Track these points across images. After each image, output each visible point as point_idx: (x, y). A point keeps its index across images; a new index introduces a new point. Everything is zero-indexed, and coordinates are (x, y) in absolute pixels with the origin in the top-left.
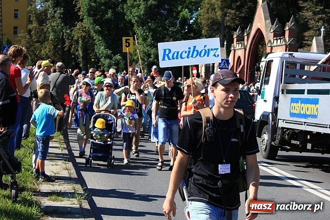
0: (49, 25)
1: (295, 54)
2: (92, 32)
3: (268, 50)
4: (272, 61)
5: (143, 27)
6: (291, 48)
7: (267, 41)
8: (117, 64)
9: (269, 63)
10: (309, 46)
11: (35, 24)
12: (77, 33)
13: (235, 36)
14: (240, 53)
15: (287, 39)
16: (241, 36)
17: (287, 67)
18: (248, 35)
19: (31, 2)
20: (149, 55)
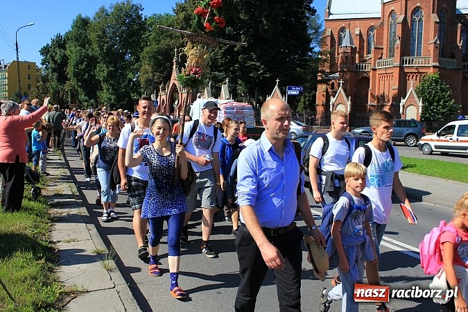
0: (48, 84)
2: (76, 86)
3: (180, 95)
5: (106, 83)
7: (179, 90)
11: (41, 83)
12: (67, 87)
13: (160, 88)
14: (164, 97)
16: (164, 87)
18: (168, 87)
19: (38, 70)
20: (111, 100)
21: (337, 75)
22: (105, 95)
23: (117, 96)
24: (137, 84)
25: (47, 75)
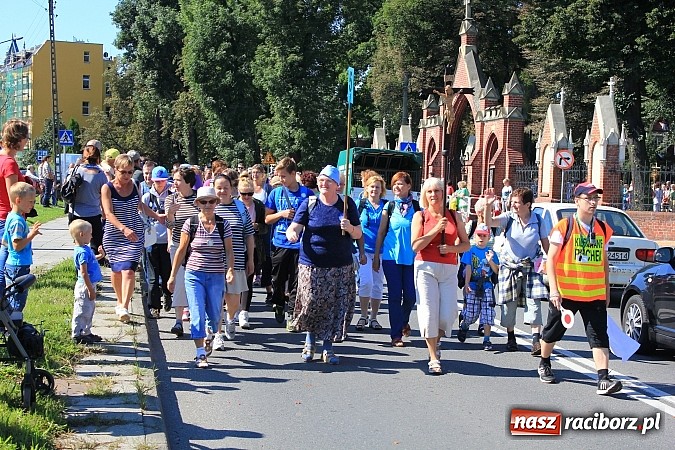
0: (136, 98)
2: (202, 105)
3: (477, 127)
5: (280, 96)
6: (513, 123)
7: (474, 114)
8: (242, 155)
10: (540, 120)
11: (115, 98)
12: (180, 108)
13: (425, 107)
14: (434, 133)
15: (507, 109)
16: (434, 105)
19: (109, 63)
20: (291, 141)
22: (276, 129)
23: (309, 132)
24: (364, 99)
25: (130, 78)
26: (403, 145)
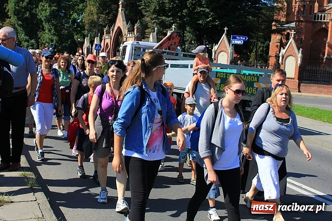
1: (140, 42)
3: (125, 39)
4: (127, 46)
5: (48, 23)
6: (138, 39)
7: (124, 35)
8: (32, 45)
9: (125, 48)
10: (148, 38)
13: (105, 31)
14: (108, 41)
15: (136, 33)
16: (108, 30)
17: (135, 50)
18: (113, 30)
20: (52, 41)
21: (293, 25)
22: (46, 35)
23: (60, 38)
24: (81, 26)
26: (96, 45)
